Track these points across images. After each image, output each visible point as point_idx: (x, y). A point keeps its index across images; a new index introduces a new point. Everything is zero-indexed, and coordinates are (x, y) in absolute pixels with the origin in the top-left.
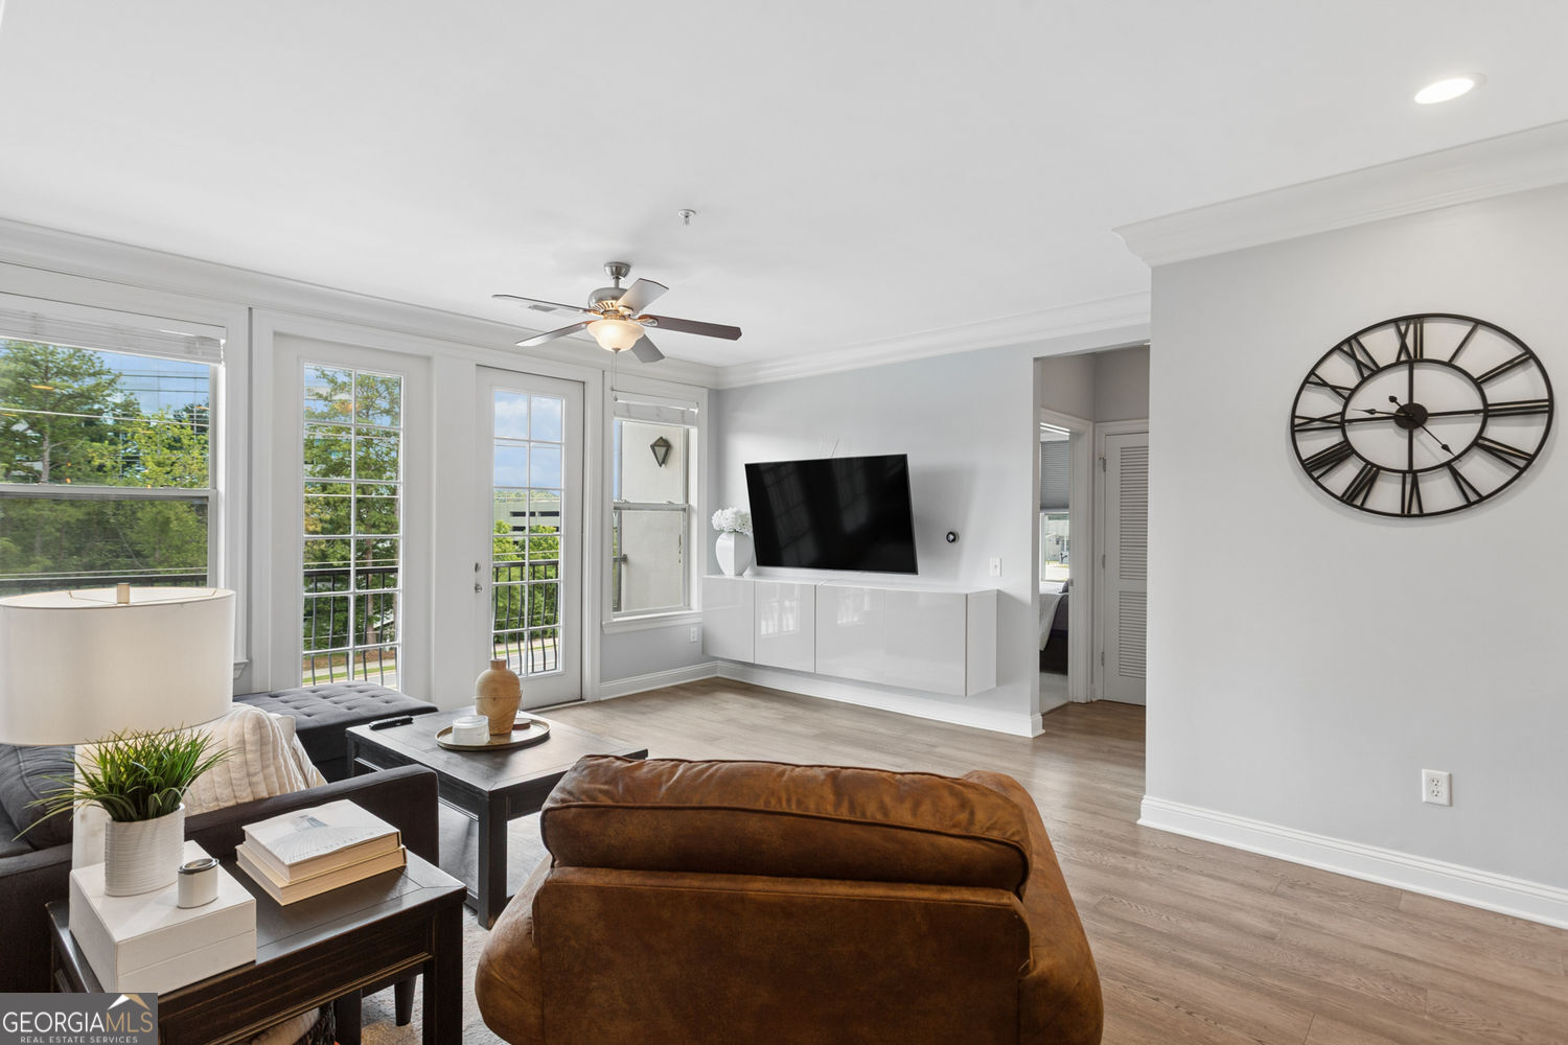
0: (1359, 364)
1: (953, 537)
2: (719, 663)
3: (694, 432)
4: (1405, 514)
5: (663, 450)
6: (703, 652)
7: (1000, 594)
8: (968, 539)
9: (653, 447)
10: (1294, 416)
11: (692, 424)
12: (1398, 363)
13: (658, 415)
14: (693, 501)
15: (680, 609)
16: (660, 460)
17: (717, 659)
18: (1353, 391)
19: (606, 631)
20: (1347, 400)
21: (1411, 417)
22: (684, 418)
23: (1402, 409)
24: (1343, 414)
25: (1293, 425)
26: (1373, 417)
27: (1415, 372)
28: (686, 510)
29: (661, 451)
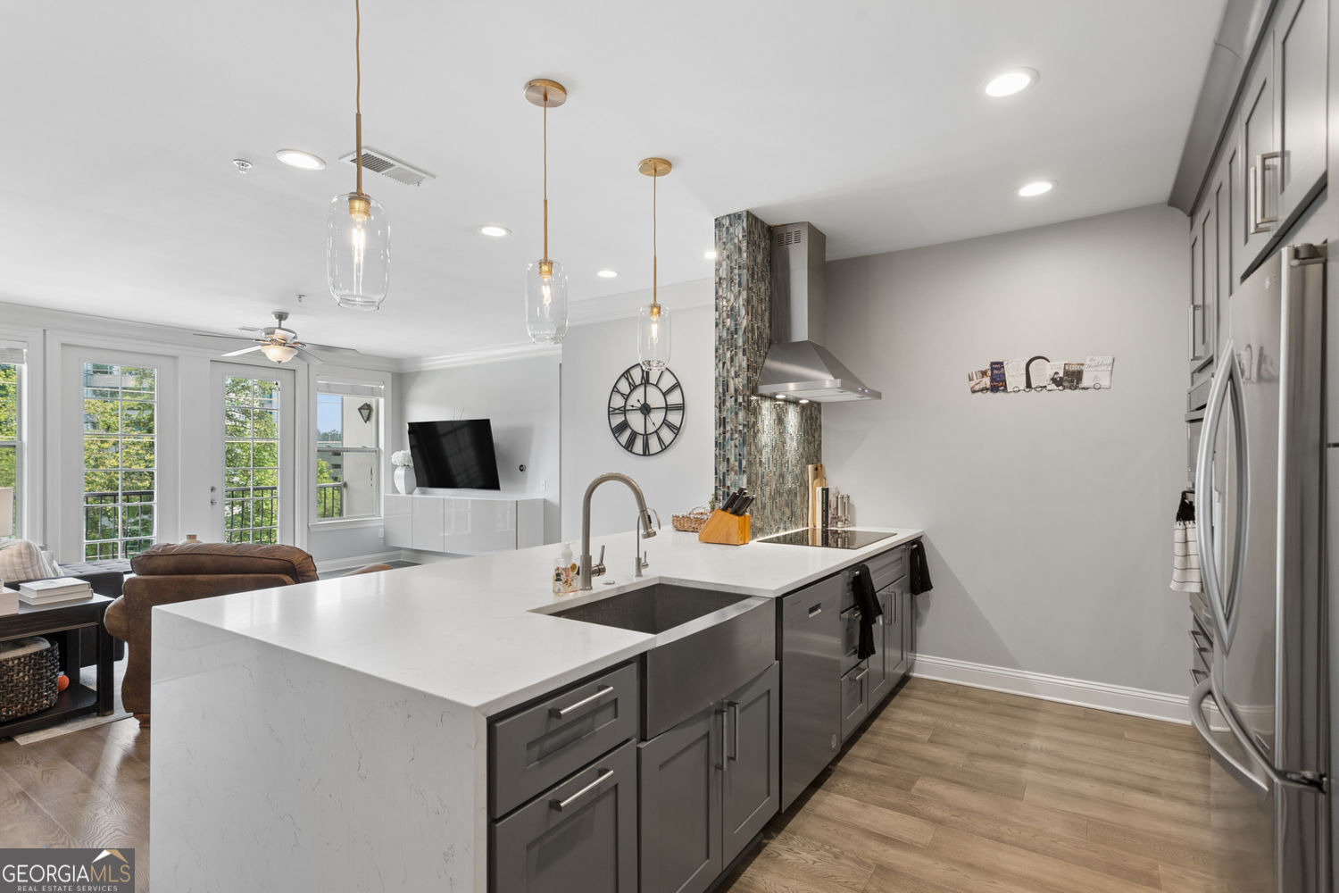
0: (630, 384)
1: (522, 468)
2: (402, 552)
3: (382, 401)
4: (644, 454)
5: (368, 411)
6: (385, 544)
7: (545, 501)
8: (530, 468)
9: (360, 409)
10: (609, 407)
11: (381, 396)
12: (642, 384)
13: (352, 391)
14: (382, 446)
15: (373, 516)
16: (365, 418)
17: (400, 549)
18: (628, 396)
19: (312, 530)
20: (626, 400)
21: (646, 409)
22: (373, 392)
23: (643, 405)
24: (625, 407)
25: (609, 412)
26: (634, 409)
27: (648, 389)
28: (377, 452)
29: (366, 412)
